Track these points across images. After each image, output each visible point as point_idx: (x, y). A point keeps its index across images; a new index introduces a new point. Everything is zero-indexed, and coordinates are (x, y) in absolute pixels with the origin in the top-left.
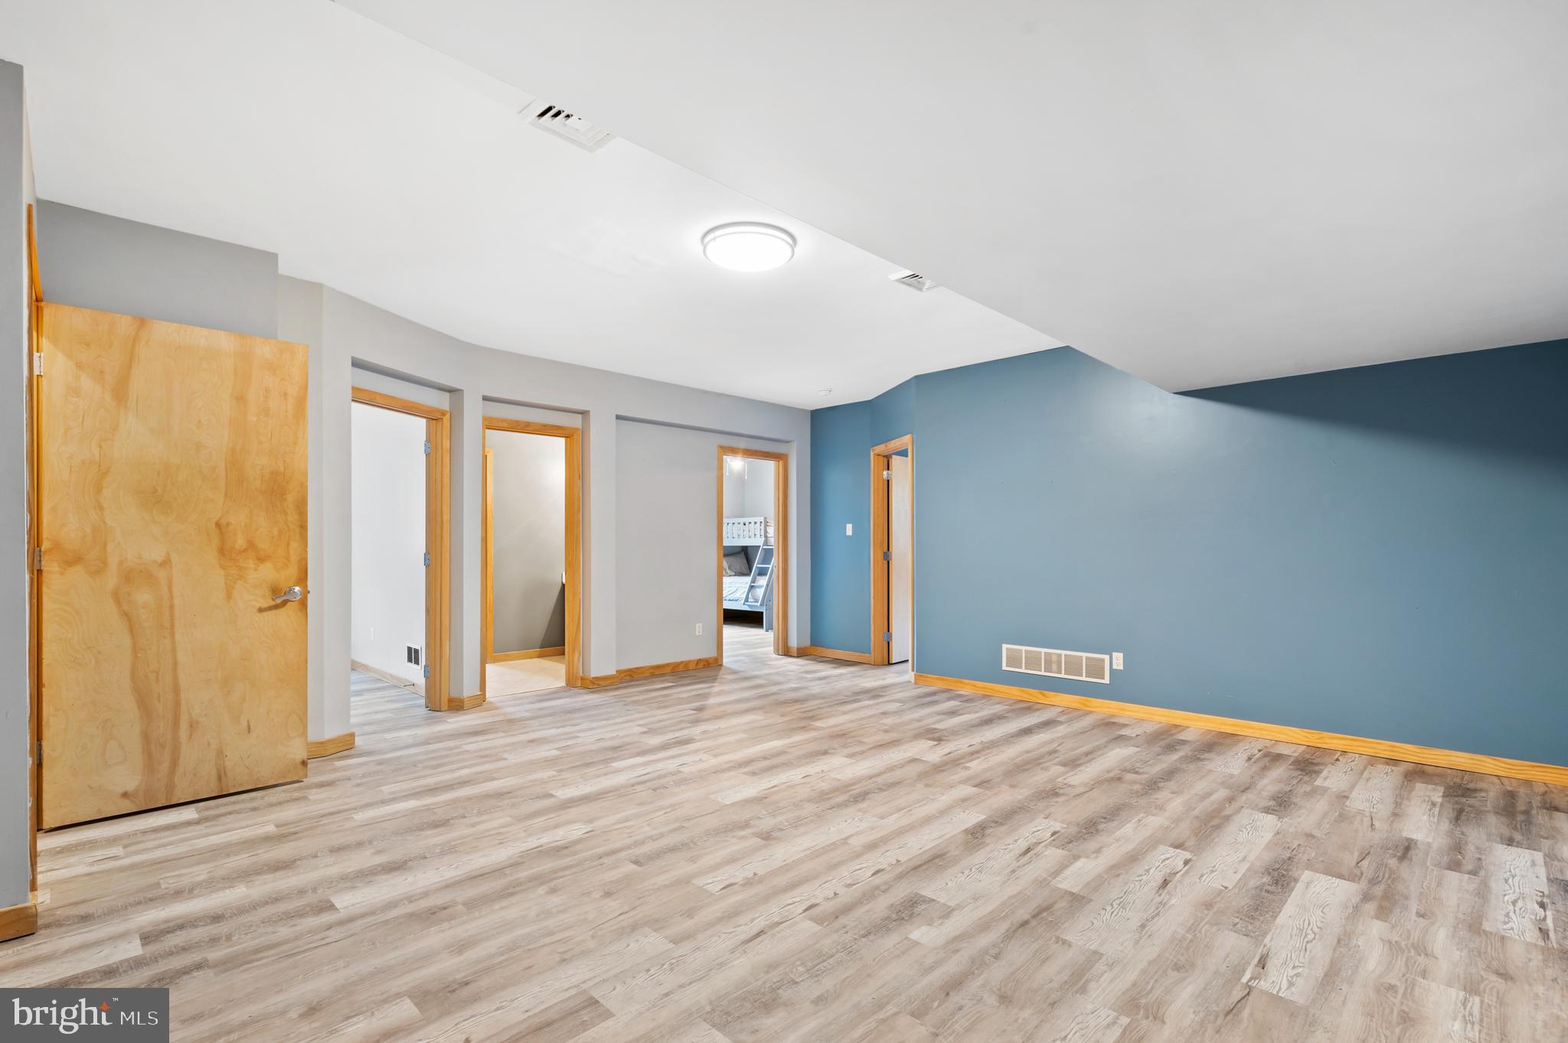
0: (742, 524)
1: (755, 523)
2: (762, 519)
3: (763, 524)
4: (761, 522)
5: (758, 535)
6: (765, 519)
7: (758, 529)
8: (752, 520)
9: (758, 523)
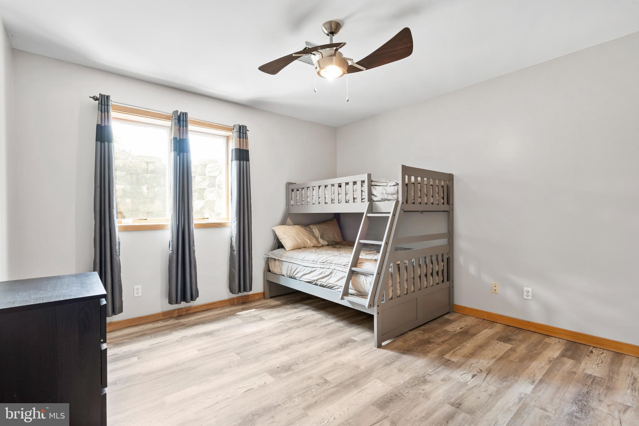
0: (336, 186)
1: (355, 183)
2: (365, 177)
3: (366, 185)
4: (363, 182)
5: (359, 199)
6: (369, 176)
7: (361, 191)
8: (350, 179)
9: (359, 183)
